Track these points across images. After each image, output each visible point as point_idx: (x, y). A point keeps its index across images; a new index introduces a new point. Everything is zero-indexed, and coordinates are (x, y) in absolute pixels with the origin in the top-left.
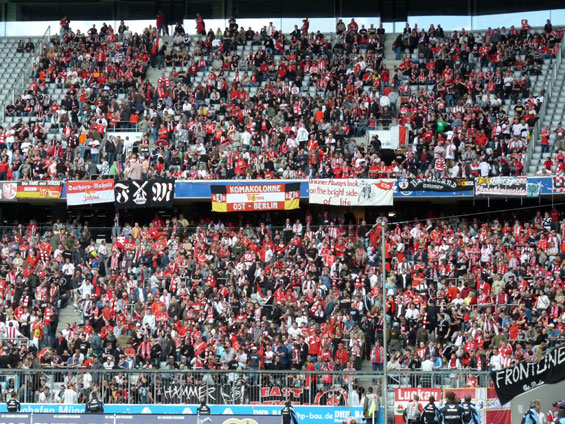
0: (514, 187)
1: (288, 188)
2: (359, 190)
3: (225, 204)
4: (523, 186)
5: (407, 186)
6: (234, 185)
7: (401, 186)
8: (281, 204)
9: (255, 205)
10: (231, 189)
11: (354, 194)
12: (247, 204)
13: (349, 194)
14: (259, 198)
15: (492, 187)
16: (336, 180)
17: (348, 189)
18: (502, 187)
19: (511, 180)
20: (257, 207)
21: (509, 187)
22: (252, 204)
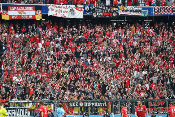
0: (136, 11)
1: (36, 8)
2: (68, 10)
3: (8, 15)
4: (140, 11)
5: (88, 9)
6: (11, 6)
7: (86, 9)
8: (34, 16)
9: (22, 16)
10: (10, 8)
11: (67, 12)
12: (18, 16)
13: (64, 12)
14: (24, 13)
15: (126, 11)
16: (57, 5)
17: (63, 10)
18: (131, 11)
19: (135, 8)
20: (23, 18)
21: (134, 12)
22: (21, 16)
